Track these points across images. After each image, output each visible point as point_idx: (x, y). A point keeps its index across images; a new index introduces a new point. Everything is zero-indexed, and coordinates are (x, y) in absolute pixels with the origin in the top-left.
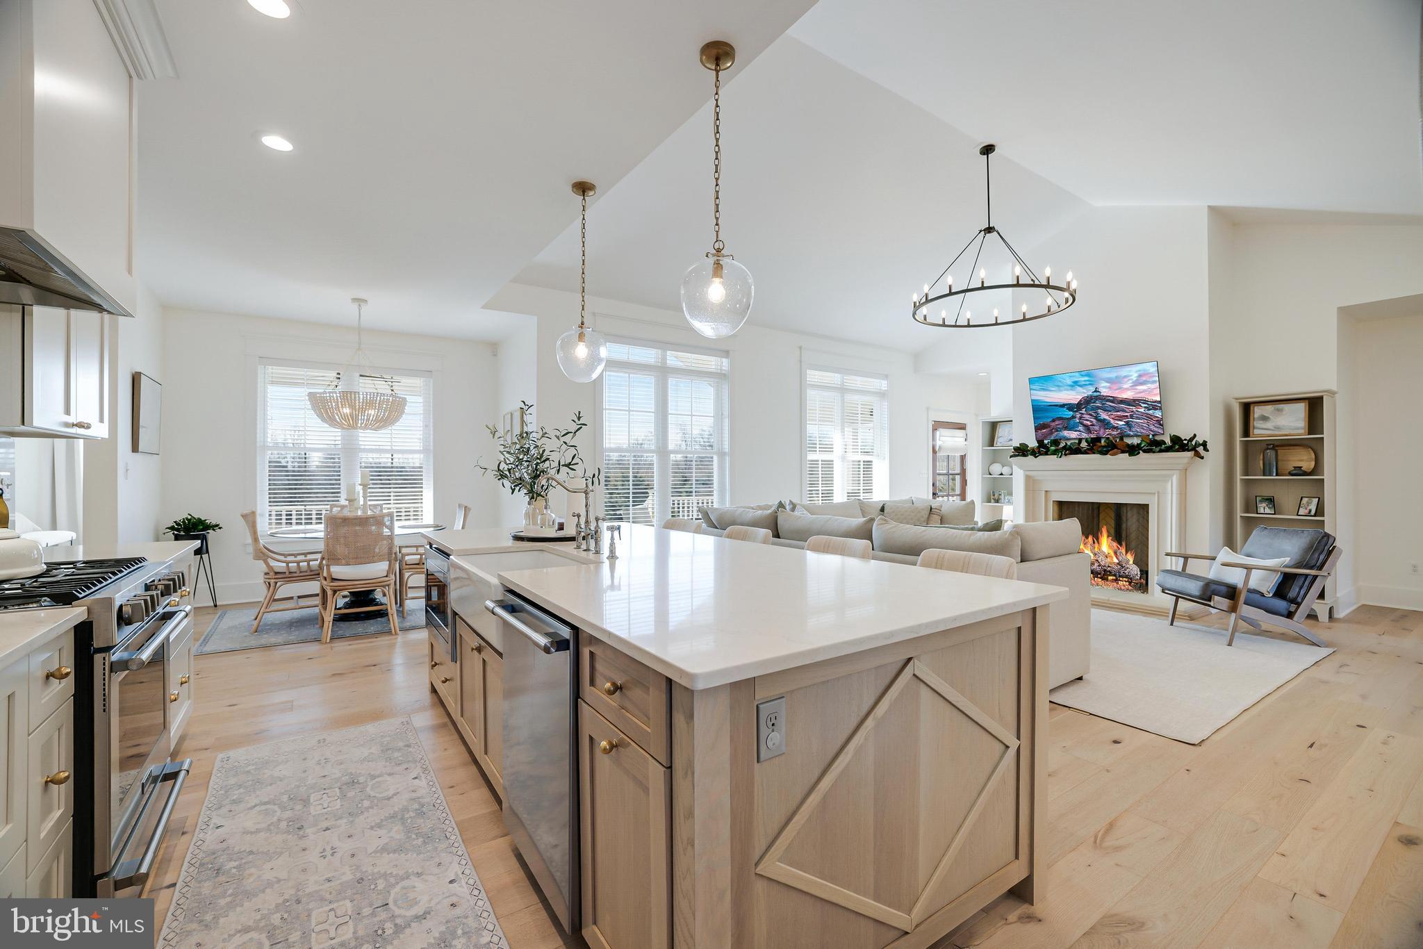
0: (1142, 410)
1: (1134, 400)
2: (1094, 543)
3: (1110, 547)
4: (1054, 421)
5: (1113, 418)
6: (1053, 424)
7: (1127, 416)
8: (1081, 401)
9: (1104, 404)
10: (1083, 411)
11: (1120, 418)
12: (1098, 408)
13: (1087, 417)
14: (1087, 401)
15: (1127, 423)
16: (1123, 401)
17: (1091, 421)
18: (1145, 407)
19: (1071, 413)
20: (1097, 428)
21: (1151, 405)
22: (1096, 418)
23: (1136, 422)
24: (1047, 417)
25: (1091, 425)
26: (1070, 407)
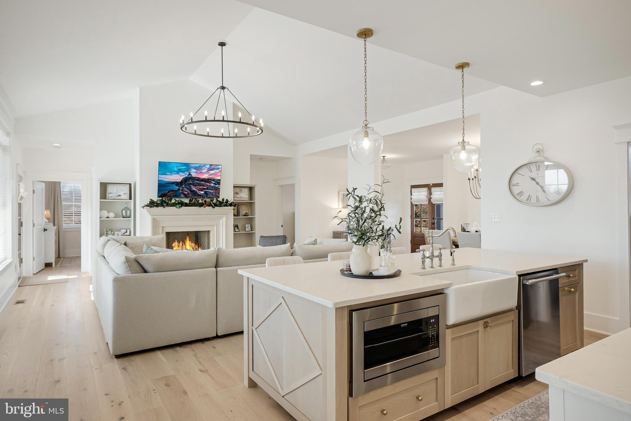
0: (212, 185)
1: (208, 179)
2: (183, 245)
3: (191, 246)
4: (169, 192)
5: (198, 190)
6: (169, 194)
7: (205, 188)
8: (182, 180)
9: (193, 182)
10: (183, 186)
11: (202, 190)
12: (191, 184)
13: (185, 189)
14: (185, 180)
15: (205, 192)
16: (204, 180)
17: (187, 192)
18: (214, 183)
19: (178, 187)
20: (190, 195)
21: (216, 182)
22: (190, 190)
23: (210, 192)
24: (167, 190)
25: (188, 194)
26: (177, 184)
